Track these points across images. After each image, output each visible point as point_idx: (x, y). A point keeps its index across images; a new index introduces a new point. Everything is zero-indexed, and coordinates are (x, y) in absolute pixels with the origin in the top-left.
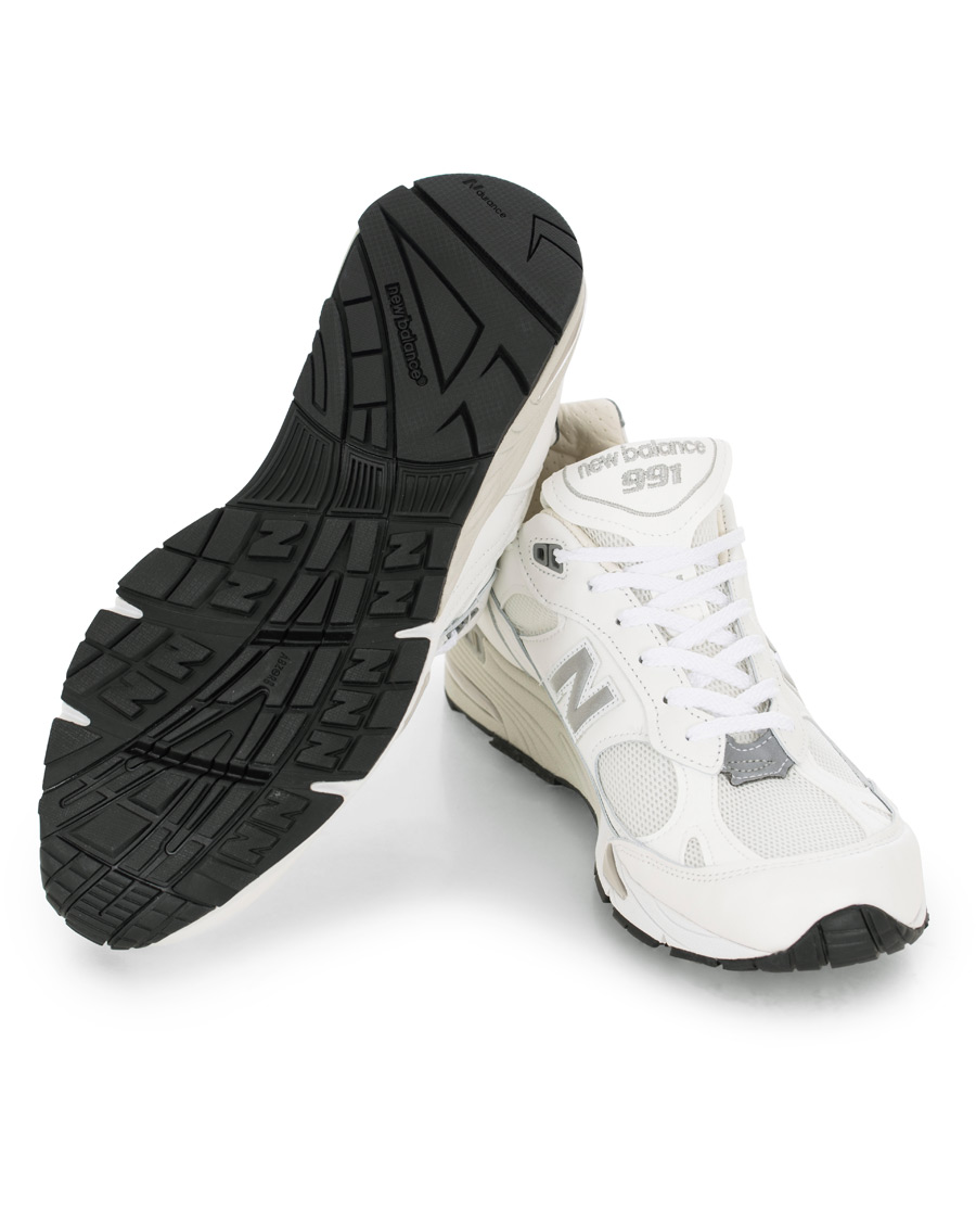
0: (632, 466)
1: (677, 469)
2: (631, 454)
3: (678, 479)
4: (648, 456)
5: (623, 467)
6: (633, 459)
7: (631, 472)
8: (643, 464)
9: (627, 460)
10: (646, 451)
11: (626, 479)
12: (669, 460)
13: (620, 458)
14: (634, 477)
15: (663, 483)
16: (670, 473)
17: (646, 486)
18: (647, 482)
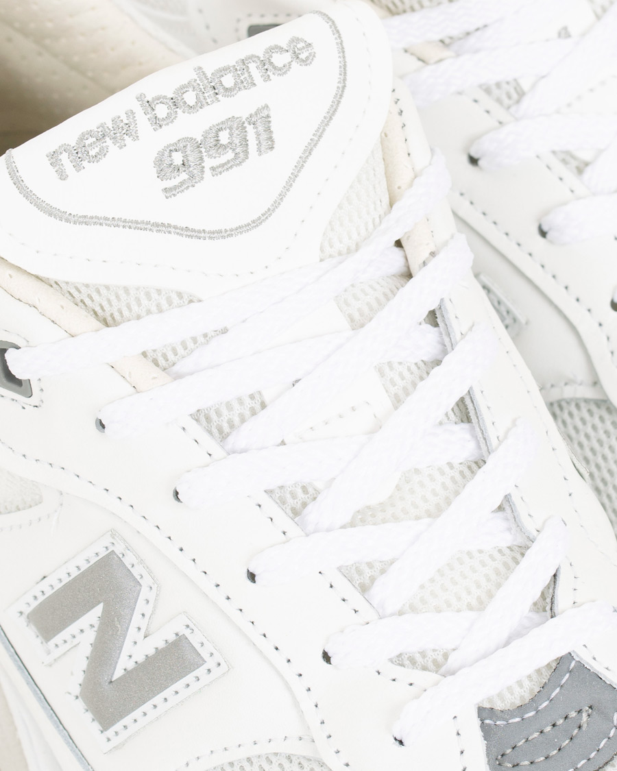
0: (170, 134)
1: (262, 119)
2: (162, 111)
3: (269, 143)
4: (200, 104)
5: (151, 141)
6: (170, 118)
7: (172, 149)
8: (191, 125)
9: (157, 123)
10: (190, 98)
11: (163, 167)
12: (241, 105)
13: (143, 121)
14: (178, 158)
15: (241, 156)
16: (250, 128)
17: (208, 172)
18: (209, 163)
